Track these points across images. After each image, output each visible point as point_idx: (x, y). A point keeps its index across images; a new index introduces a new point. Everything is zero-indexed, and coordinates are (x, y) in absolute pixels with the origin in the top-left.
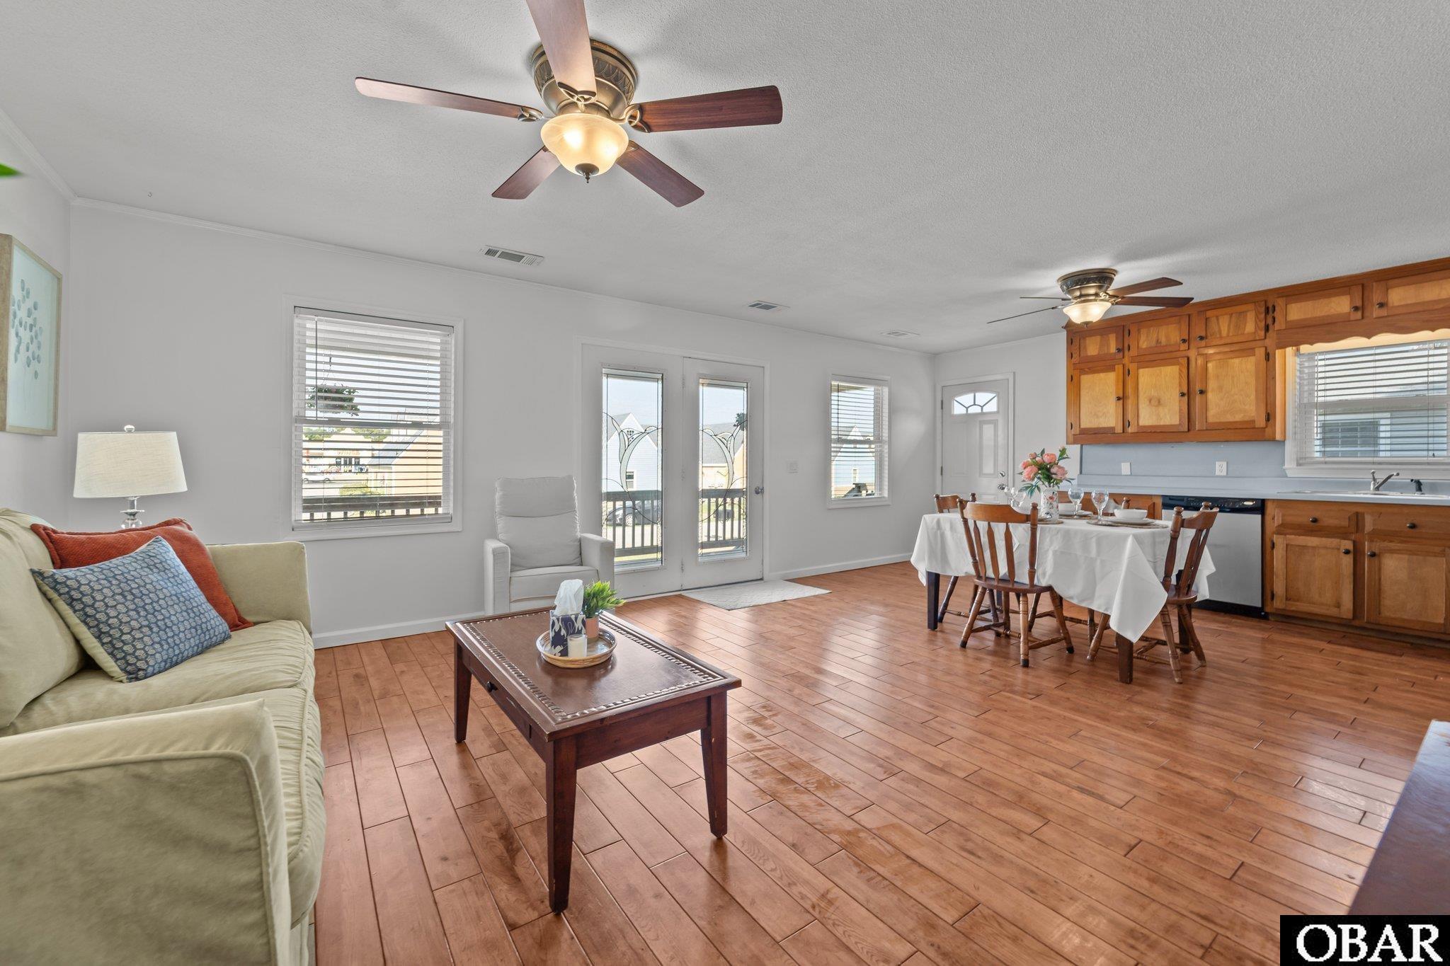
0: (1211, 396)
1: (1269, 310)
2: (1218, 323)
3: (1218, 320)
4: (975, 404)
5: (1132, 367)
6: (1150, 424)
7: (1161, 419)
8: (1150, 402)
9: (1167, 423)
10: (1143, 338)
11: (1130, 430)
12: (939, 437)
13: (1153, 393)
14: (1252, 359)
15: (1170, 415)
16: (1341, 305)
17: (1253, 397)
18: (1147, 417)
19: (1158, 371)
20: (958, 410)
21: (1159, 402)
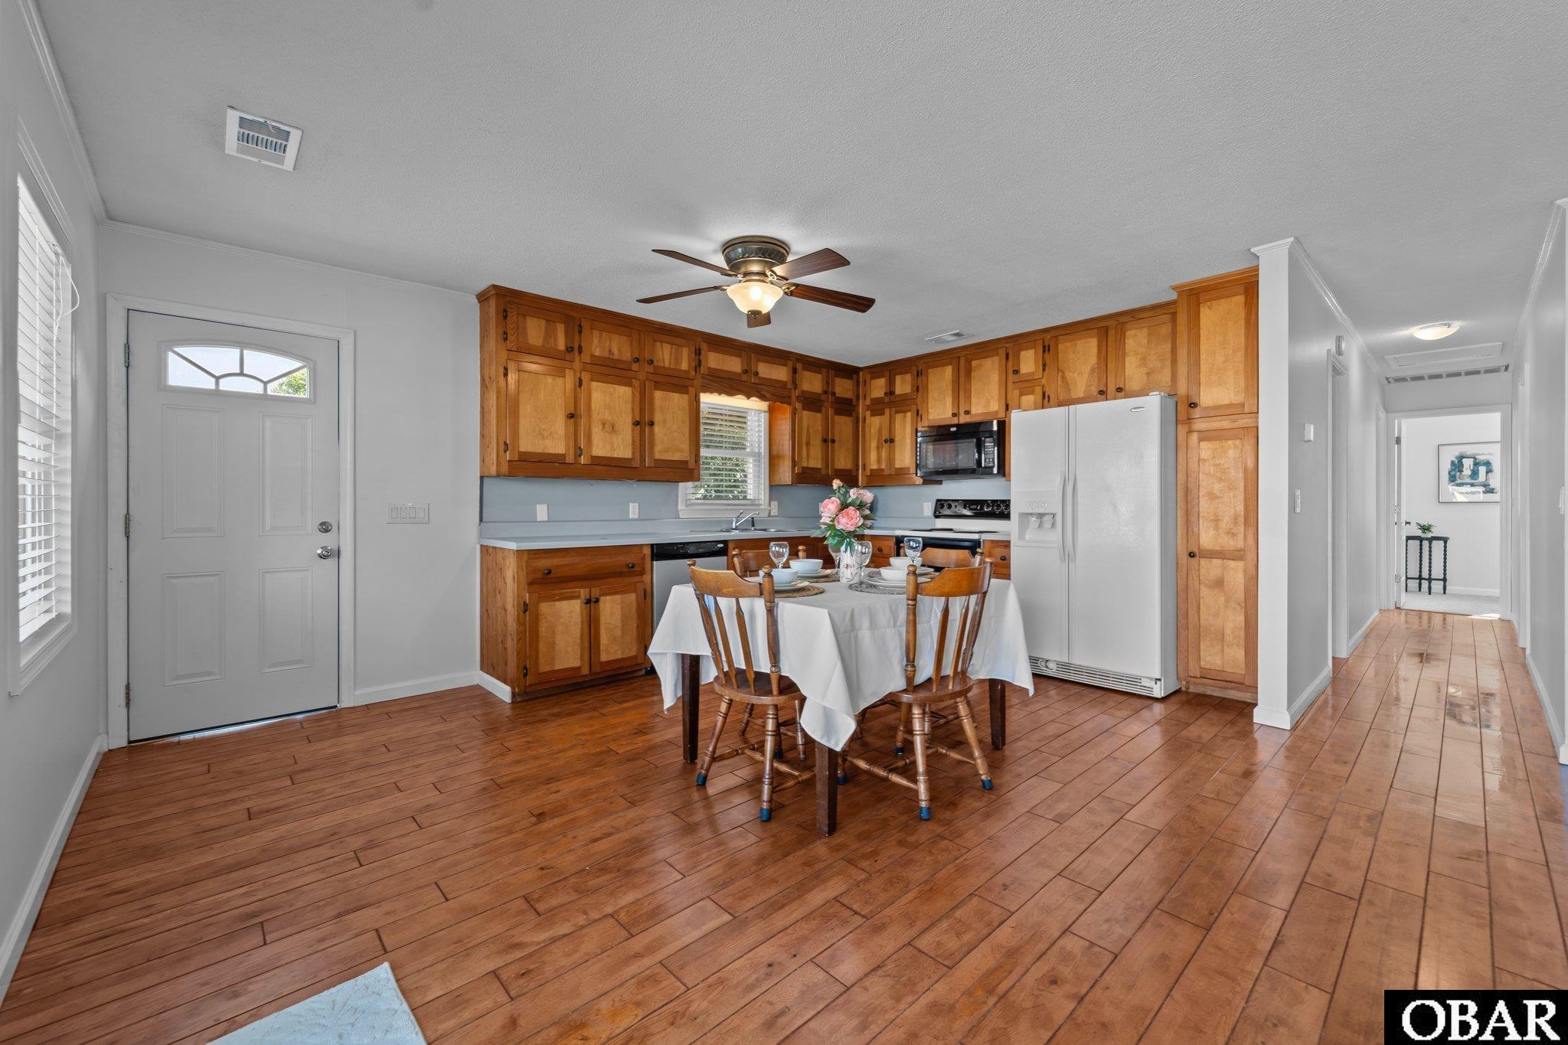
0: (657, 429)
1: (698, 352)
2: (662, 349)
3: (662, 346)
4: (242, 374)
5: (585, 376)
6: (603, 455)
7: (615, 450)
8: (604, 427)
9: (621, 456)
10: (596, 341)
11: (583, 460)
12: (116, 436)
13: (607, 416)
14: (686, 396)
15: (621, 447)
16: (733, 365)
17: (687, 435)
18: (601, 447)
19: (612, 389)
20: (180, 373)
21: (613, 428)
